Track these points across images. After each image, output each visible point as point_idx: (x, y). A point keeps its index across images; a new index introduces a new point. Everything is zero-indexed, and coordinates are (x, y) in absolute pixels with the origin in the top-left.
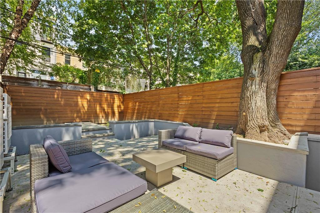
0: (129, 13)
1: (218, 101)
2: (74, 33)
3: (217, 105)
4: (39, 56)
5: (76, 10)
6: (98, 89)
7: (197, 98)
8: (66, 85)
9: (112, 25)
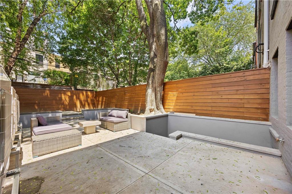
0: (103, 32)
1: (142, 96)
2: (60, 48)
3: (141, 99)
4: (33, 65)
5: (61, 31)
6: (77, 88)
7: (133, 95)
8: (54, 86)
9: (90, 41)
